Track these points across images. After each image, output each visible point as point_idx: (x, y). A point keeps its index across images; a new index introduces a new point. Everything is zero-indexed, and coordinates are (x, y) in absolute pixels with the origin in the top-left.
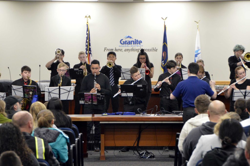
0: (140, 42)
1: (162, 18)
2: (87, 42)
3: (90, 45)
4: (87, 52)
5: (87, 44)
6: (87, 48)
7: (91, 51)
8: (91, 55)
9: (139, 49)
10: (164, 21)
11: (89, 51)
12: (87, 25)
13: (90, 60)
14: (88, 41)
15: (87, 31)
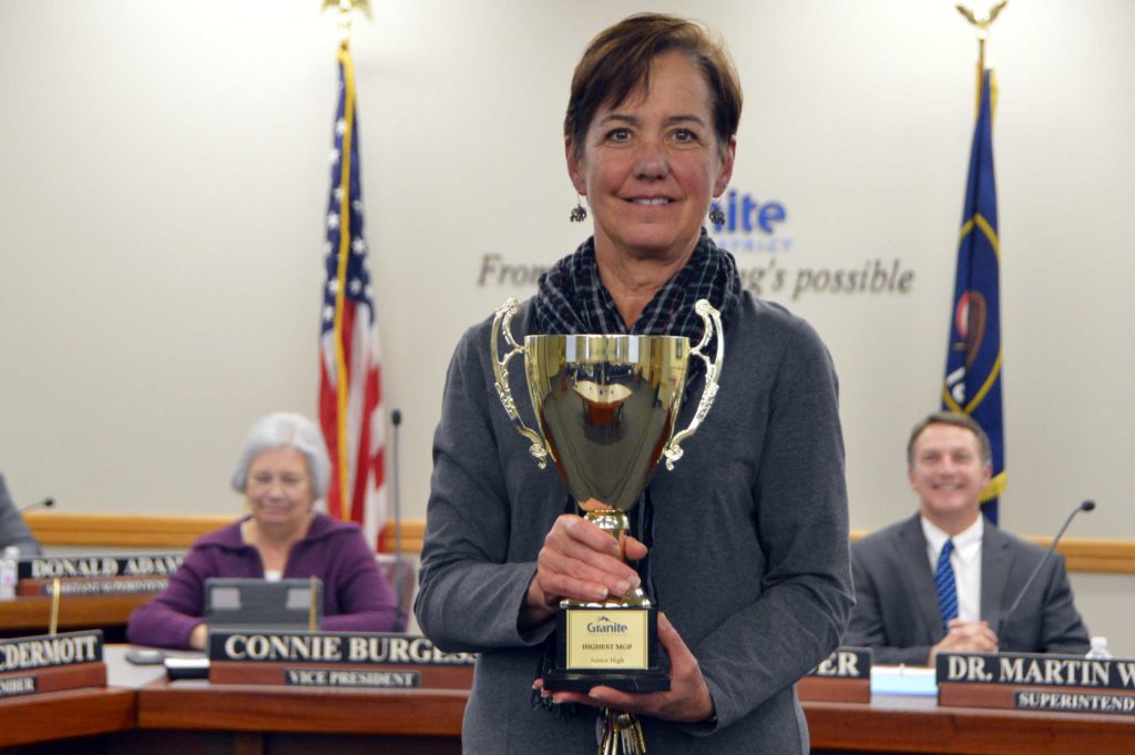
0: (771, 212)
1: (962, 10)
2: (334, 206)
3: (356, 225)
4: (337, 286)
5: (333, 220)
6: (336, 250)
7: (365, 280)
8: (363, 312)
9: (761, 273)
10: (975, 33)
11: (349, 278)
12: (341, 66)
13: (355, 357)
14: (342, 194)
15: (341, 113)
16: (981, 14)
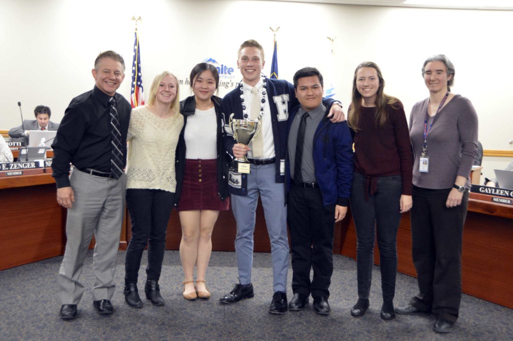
0: (230, 70)
2: (134, 65)
3: (139, 70)
4: (135, 83)
5: (134, 68)
6: (135, 75)
7: (141, 82)
8: (141, 89)
9: (228, 83)
11: (137, 81)
12: (136, 33)
13: (139, 99)
14: (136, 62)
15: (135, 44)
16: (275, 29)
